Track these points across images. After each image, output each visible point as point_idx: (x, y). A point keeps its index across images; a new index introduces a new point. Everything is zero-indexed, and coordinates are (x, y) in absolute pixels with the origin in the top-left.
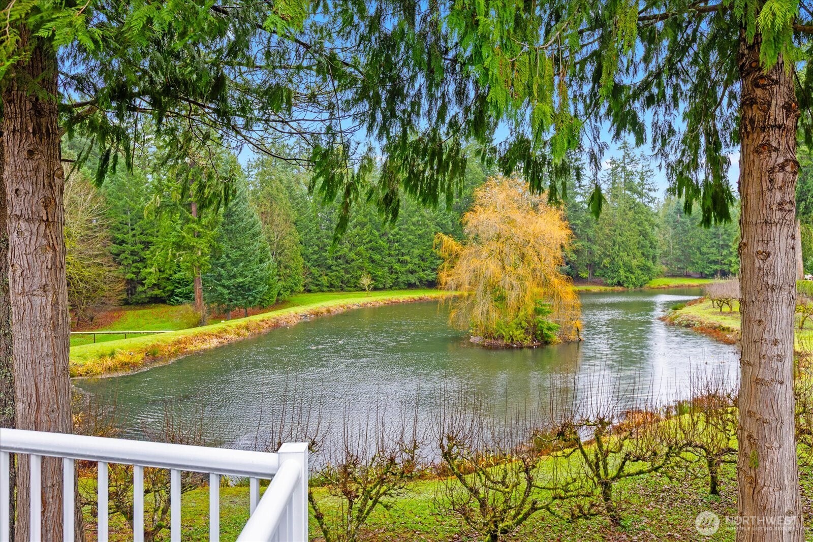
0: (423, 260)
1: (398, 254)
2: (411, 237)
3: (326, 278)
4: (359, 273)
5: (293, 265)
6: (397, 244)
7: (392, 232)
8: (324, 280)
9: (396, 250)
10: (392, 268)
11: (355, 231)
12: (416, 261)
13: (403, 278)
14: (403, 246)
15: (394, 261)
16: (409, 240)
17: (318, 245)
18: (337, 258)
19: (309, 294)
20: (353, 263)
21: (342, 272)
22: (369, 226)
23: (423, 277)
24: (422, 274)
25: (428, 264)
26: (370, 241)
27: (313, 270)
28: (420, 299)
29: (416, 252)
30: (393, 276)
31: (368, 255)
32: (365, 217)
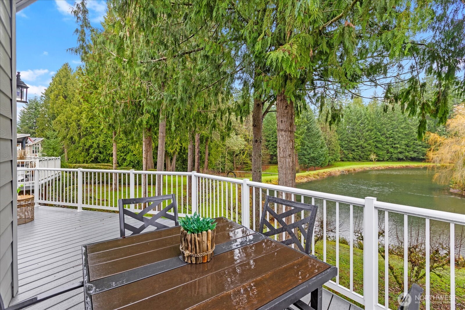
0: (408, 147)
1: (392, 144)
2: (400, 135)
3: (351, 155)
4: (369, 153)
5: (335, 149)
6: (391, 139)
7: (388, 133)
8: (350, 156)
9: (391, 142)
10: (388, 150)
11: (367, 133)
12: (404, 147)
13: (394, 156)
14: (395, 139)
15: (389, 147)
16: (399, 137)
17: (347, 141)
18: (357, 147)
19: (342, 162)
20: (366, 149)
21: (360, 152)
22: (375, 130)
23: (408, 155)
24: (407, 154)
25: (411, 148)
26: (376, 138)
27: (345, 151)
28: (407, 166)
29: (403, 142)
30: (389, 154)
31: (374, 145)
32: (372, 126)
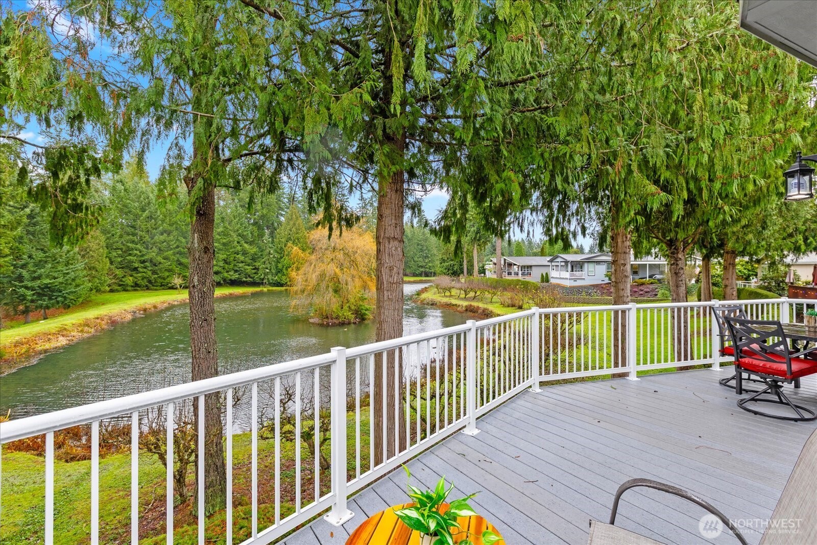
0: (226, 263)
3: (131, 278)
4: (167, 274)
5: (99, 266)
8: (129, 280)
11: (162, 238)
17: (121, 249)
18: (143, 262)
19: (113, 294)
20: (161, 266)
21: (150, 273)
22: (175, 233)
23: (227, 277)
24: (226, 275)
26: (178, 247)
27: (117, 271)
31: (176, 259)
